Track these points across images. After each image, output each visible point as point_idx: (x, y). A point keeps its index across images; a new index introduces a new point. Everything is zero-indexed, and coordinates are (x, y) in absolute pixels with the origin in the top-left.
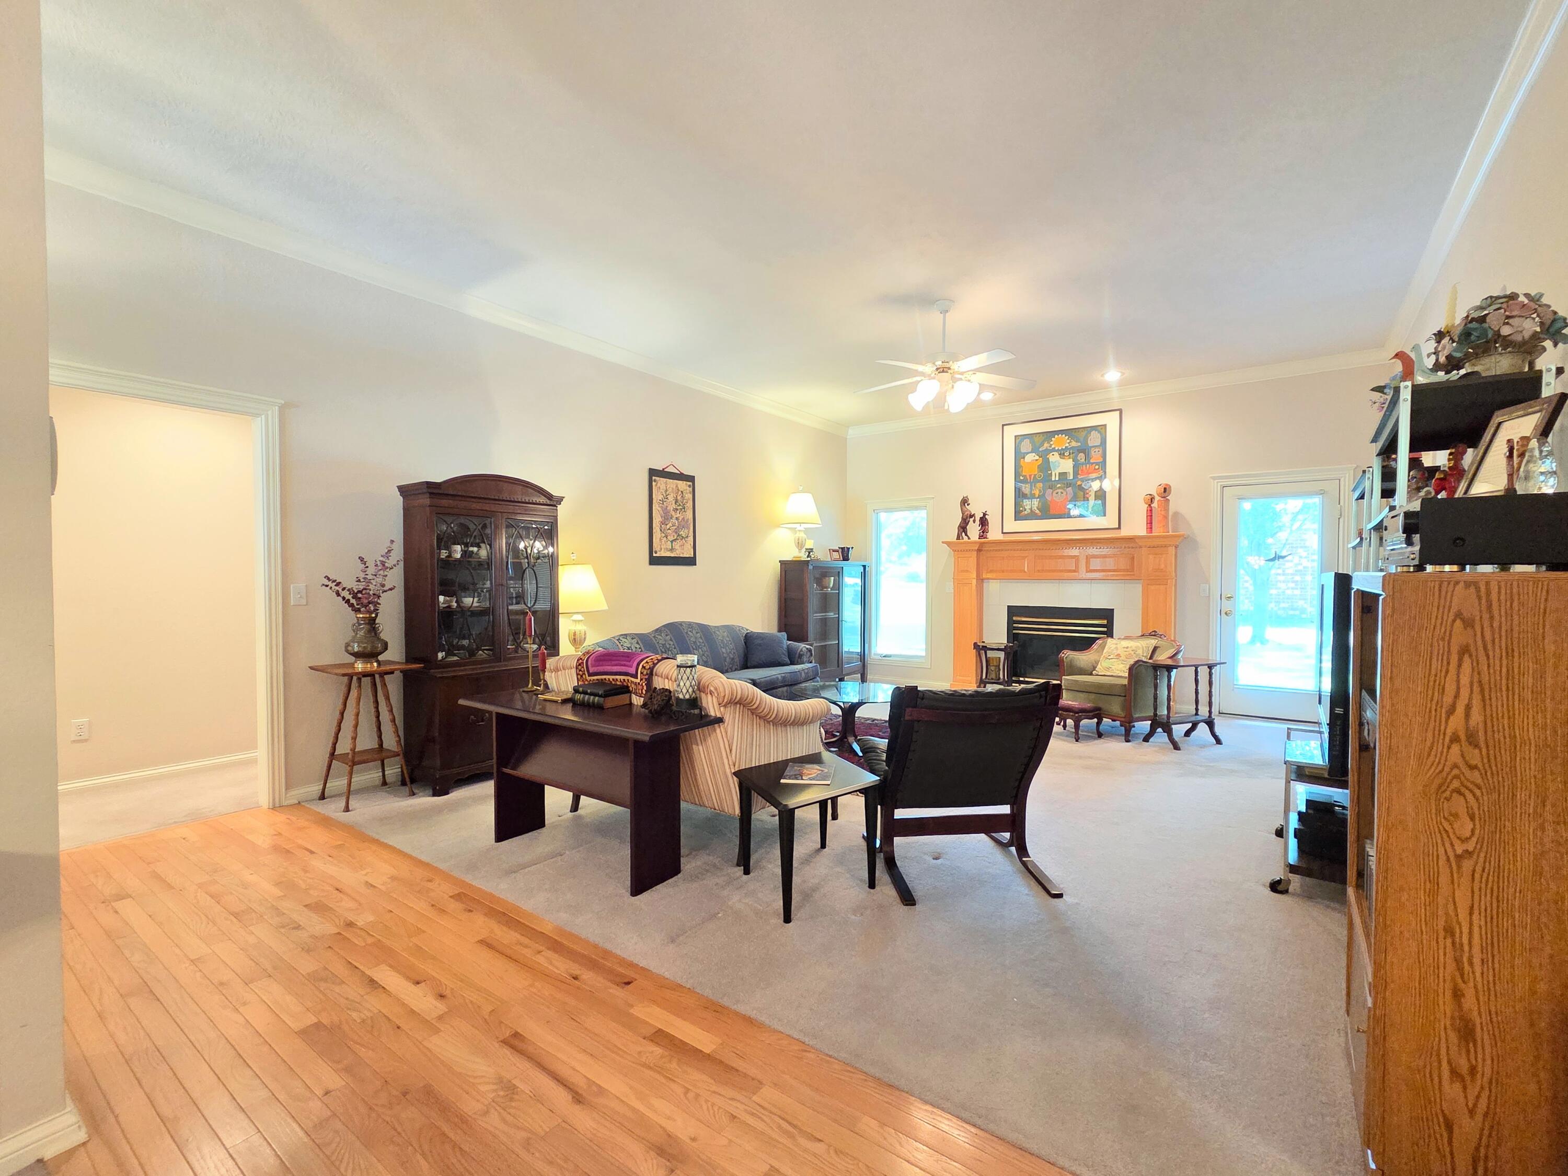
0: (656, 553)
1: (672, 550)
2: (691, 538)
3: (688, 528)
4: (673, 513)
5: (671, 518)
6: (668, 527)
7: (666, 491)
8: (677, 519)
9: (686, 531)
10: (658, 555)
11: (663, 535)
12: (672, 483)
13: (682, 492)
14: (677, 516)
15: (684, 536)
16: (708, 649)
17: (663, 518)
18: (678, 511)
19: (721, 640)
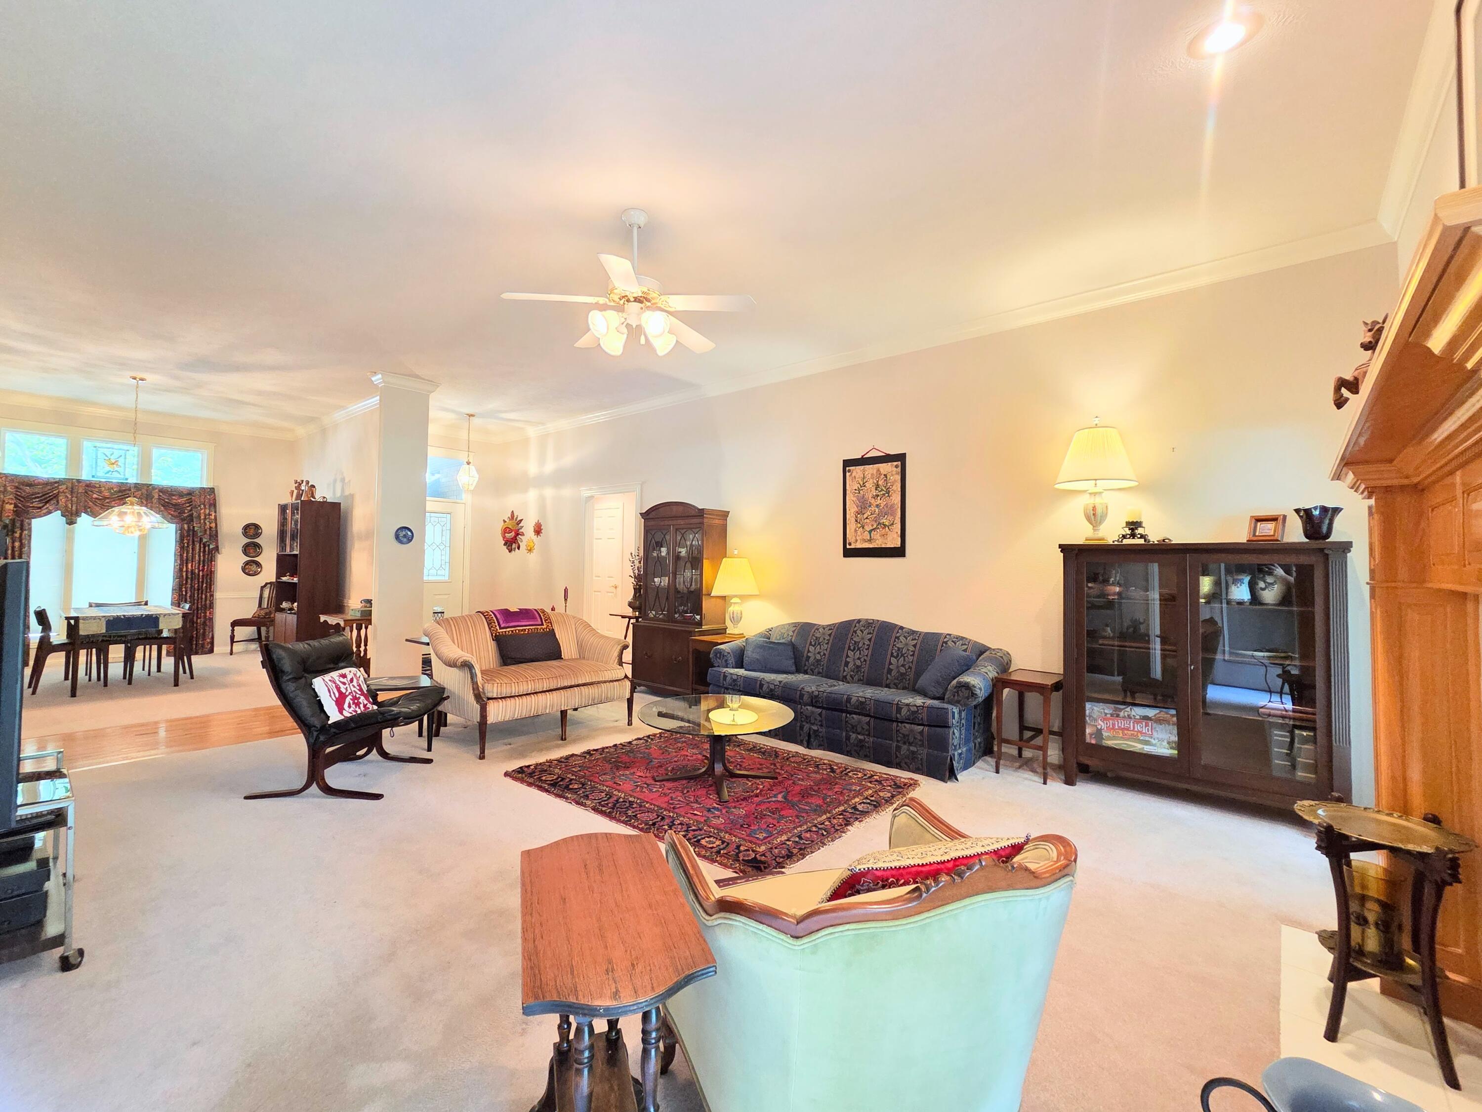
0: (850, 544)
1: (870, 540)
2: (897, 527)
3: (893, 514)
4: (873, 501)
5: (870, 506)
6: (865, 516)
7: (864, 478)
8: (877, 506)
9: (890, 518)
10: (852, 547)
11: (859, 525)
12: (870, 469)
13: (886, 476)
14: (878, 503)
15: (887, 523)
16: (870, 653)
17: (860, 508)
18: (879, 498)
19: (898, 648)
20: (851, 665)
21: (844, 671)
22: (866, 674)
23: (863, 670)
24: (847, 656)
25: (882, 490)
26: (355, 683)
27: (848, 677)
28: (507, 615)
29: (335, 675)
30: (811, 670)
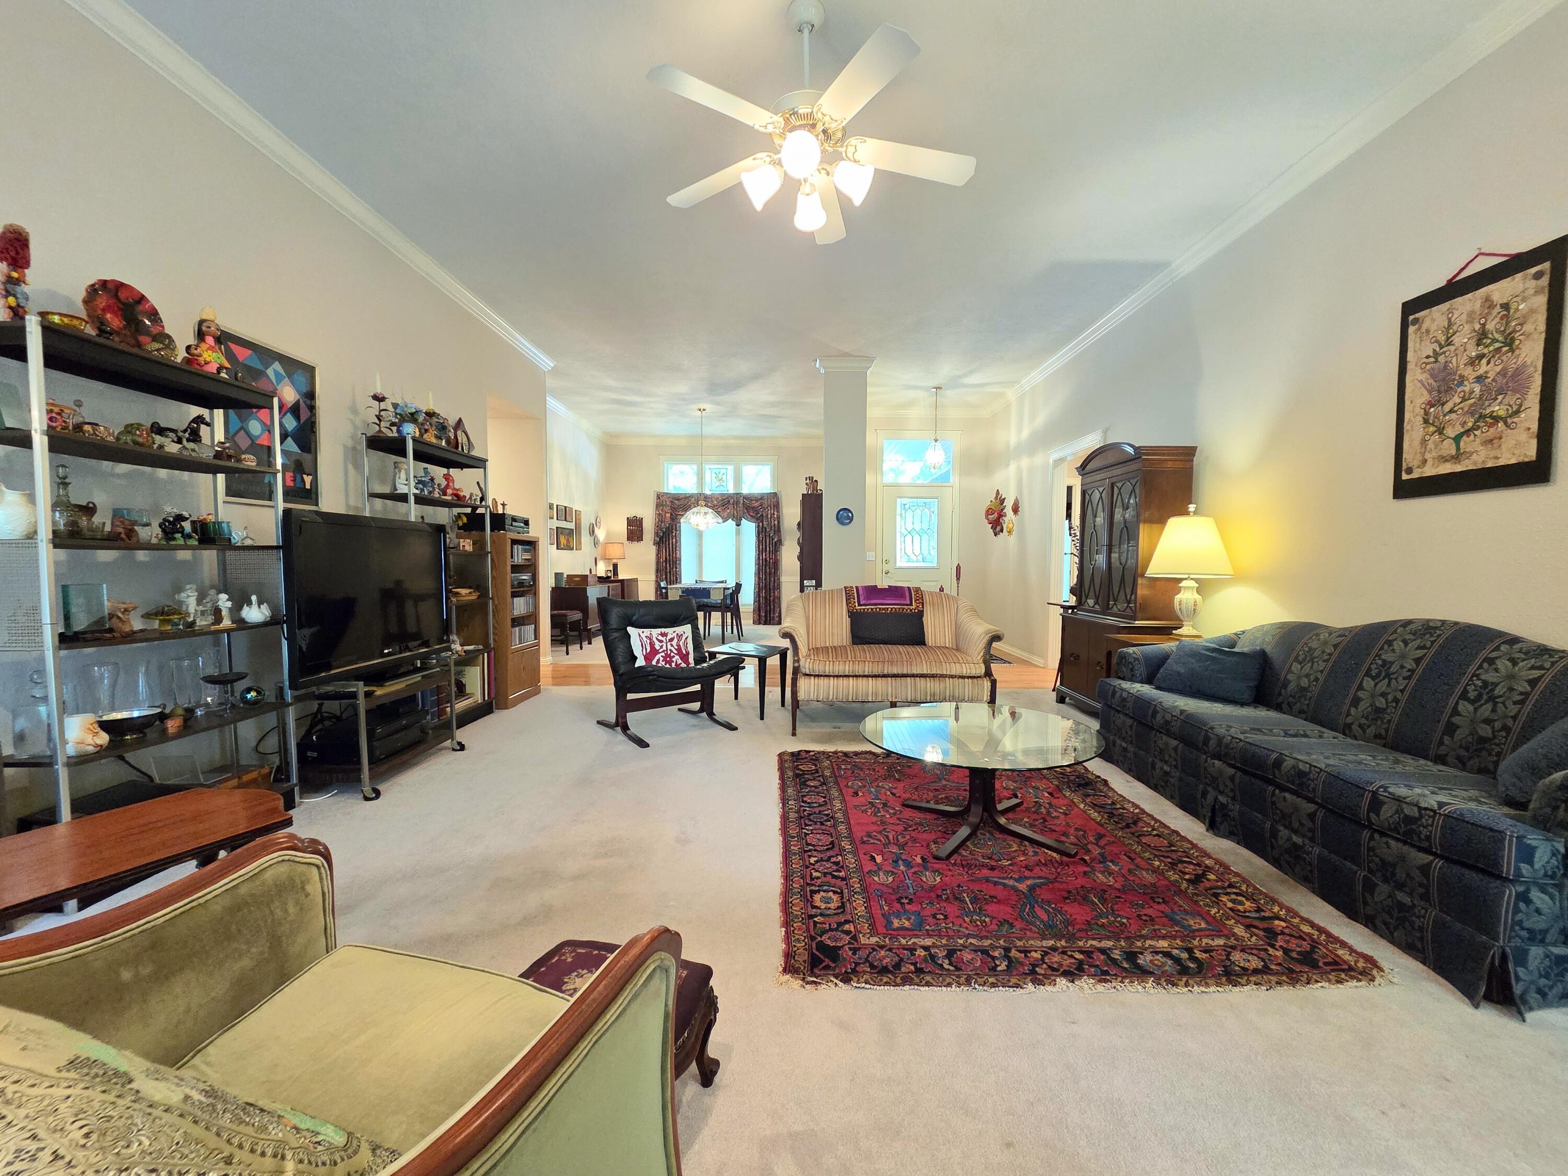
0: (1409, 471)
1: (1456, 458)
2: (1531, 416)
3: (1520, 390)
4: (1469, 373)
5: (1461, 383)
6: (1447, 408)
7: (1450, 324)
8: (1480, 379)
9: (1514, 398)
10: (1415, 476)
11: (1432, 429)
13: (1506, 306)
14: (1481, 371)
15: (1502, 413)
16: (1409, 688)
17: (1435, 393)
18: (1484, 361)
19: (1485, 683)
20: (1363, 706)
21: (1348, 714)
22: (1393, 725)
23: (1387, 717)
24: (1360, 688)
25: (1495, 340)
26: (674, 643)
27: (1355, 727)
28: (873, 592)
29: (655, 632)
30: (1288, 704)
